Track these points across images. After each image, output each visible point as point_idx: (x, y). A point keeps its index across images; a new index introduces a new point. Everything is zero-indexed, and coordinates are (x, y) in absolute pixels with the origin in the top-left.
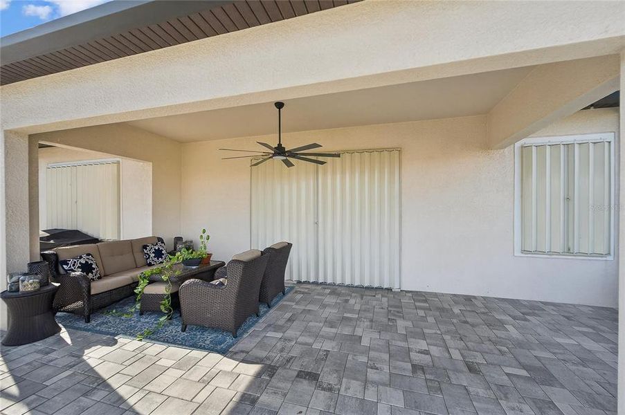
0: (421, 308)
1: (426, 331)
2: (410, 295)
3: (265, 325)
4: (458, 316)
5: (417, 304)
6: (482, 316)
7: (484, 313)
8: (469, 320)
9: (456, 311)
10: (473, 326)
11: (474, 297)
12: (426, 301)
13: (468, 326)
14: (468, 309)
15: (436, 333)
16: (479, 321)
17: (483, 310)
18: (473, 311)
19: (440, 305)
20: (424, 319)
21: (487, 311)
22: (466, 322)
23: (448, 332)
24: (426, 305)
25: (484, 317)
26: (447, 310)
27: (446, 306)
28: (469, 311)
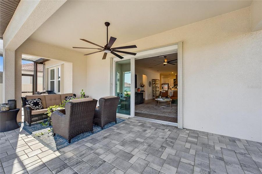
0: (190, 142)
1: (183, 160)
2: (188, 132)
3: (91, 138)
4: (217, 152)
5: (190, 139)
6: (239, 156)
7: (242, 154)
8: (225, 157)
9: (218, 148)
10: (226, 163)
11: (239, 140)
12: (197, 138)
13: (222, 163)
14: (229, 148)
15: (190, 164)
16: (236, 160)
17: (242, 151)
18: (232, 150)
19: (206, 141)
20: (187, 150)
21: (246, 152)
22: (222, 159)
23: (200, 165)
24: (195, 140)
25: (241, 157)
26: (210, 146)
27: (211, 143)
28: (229, 150)
